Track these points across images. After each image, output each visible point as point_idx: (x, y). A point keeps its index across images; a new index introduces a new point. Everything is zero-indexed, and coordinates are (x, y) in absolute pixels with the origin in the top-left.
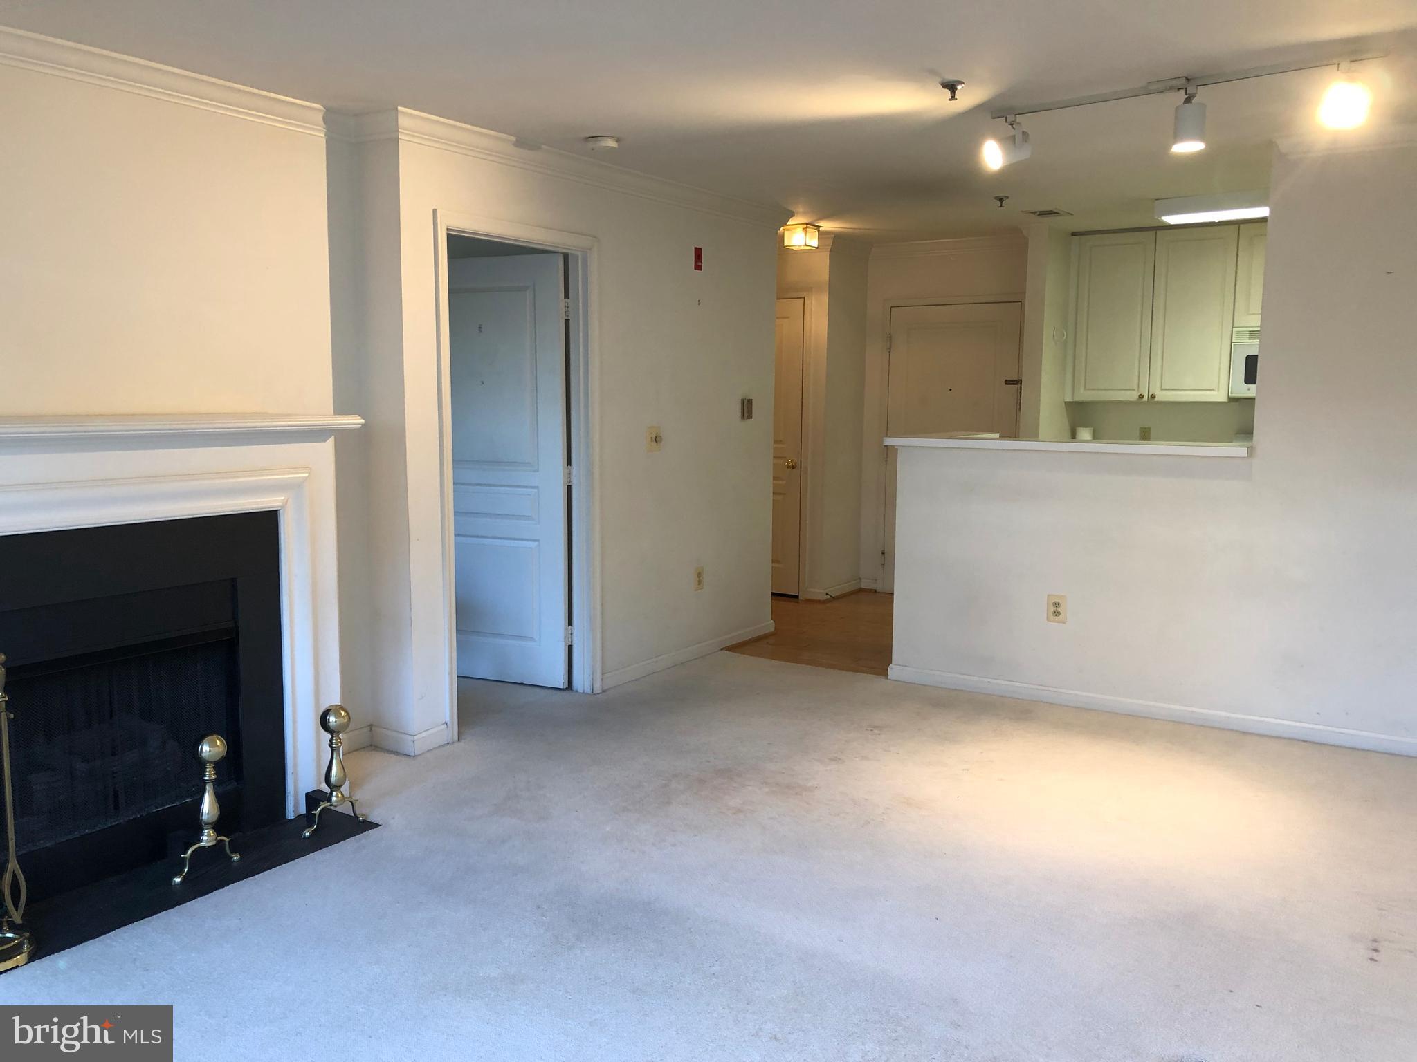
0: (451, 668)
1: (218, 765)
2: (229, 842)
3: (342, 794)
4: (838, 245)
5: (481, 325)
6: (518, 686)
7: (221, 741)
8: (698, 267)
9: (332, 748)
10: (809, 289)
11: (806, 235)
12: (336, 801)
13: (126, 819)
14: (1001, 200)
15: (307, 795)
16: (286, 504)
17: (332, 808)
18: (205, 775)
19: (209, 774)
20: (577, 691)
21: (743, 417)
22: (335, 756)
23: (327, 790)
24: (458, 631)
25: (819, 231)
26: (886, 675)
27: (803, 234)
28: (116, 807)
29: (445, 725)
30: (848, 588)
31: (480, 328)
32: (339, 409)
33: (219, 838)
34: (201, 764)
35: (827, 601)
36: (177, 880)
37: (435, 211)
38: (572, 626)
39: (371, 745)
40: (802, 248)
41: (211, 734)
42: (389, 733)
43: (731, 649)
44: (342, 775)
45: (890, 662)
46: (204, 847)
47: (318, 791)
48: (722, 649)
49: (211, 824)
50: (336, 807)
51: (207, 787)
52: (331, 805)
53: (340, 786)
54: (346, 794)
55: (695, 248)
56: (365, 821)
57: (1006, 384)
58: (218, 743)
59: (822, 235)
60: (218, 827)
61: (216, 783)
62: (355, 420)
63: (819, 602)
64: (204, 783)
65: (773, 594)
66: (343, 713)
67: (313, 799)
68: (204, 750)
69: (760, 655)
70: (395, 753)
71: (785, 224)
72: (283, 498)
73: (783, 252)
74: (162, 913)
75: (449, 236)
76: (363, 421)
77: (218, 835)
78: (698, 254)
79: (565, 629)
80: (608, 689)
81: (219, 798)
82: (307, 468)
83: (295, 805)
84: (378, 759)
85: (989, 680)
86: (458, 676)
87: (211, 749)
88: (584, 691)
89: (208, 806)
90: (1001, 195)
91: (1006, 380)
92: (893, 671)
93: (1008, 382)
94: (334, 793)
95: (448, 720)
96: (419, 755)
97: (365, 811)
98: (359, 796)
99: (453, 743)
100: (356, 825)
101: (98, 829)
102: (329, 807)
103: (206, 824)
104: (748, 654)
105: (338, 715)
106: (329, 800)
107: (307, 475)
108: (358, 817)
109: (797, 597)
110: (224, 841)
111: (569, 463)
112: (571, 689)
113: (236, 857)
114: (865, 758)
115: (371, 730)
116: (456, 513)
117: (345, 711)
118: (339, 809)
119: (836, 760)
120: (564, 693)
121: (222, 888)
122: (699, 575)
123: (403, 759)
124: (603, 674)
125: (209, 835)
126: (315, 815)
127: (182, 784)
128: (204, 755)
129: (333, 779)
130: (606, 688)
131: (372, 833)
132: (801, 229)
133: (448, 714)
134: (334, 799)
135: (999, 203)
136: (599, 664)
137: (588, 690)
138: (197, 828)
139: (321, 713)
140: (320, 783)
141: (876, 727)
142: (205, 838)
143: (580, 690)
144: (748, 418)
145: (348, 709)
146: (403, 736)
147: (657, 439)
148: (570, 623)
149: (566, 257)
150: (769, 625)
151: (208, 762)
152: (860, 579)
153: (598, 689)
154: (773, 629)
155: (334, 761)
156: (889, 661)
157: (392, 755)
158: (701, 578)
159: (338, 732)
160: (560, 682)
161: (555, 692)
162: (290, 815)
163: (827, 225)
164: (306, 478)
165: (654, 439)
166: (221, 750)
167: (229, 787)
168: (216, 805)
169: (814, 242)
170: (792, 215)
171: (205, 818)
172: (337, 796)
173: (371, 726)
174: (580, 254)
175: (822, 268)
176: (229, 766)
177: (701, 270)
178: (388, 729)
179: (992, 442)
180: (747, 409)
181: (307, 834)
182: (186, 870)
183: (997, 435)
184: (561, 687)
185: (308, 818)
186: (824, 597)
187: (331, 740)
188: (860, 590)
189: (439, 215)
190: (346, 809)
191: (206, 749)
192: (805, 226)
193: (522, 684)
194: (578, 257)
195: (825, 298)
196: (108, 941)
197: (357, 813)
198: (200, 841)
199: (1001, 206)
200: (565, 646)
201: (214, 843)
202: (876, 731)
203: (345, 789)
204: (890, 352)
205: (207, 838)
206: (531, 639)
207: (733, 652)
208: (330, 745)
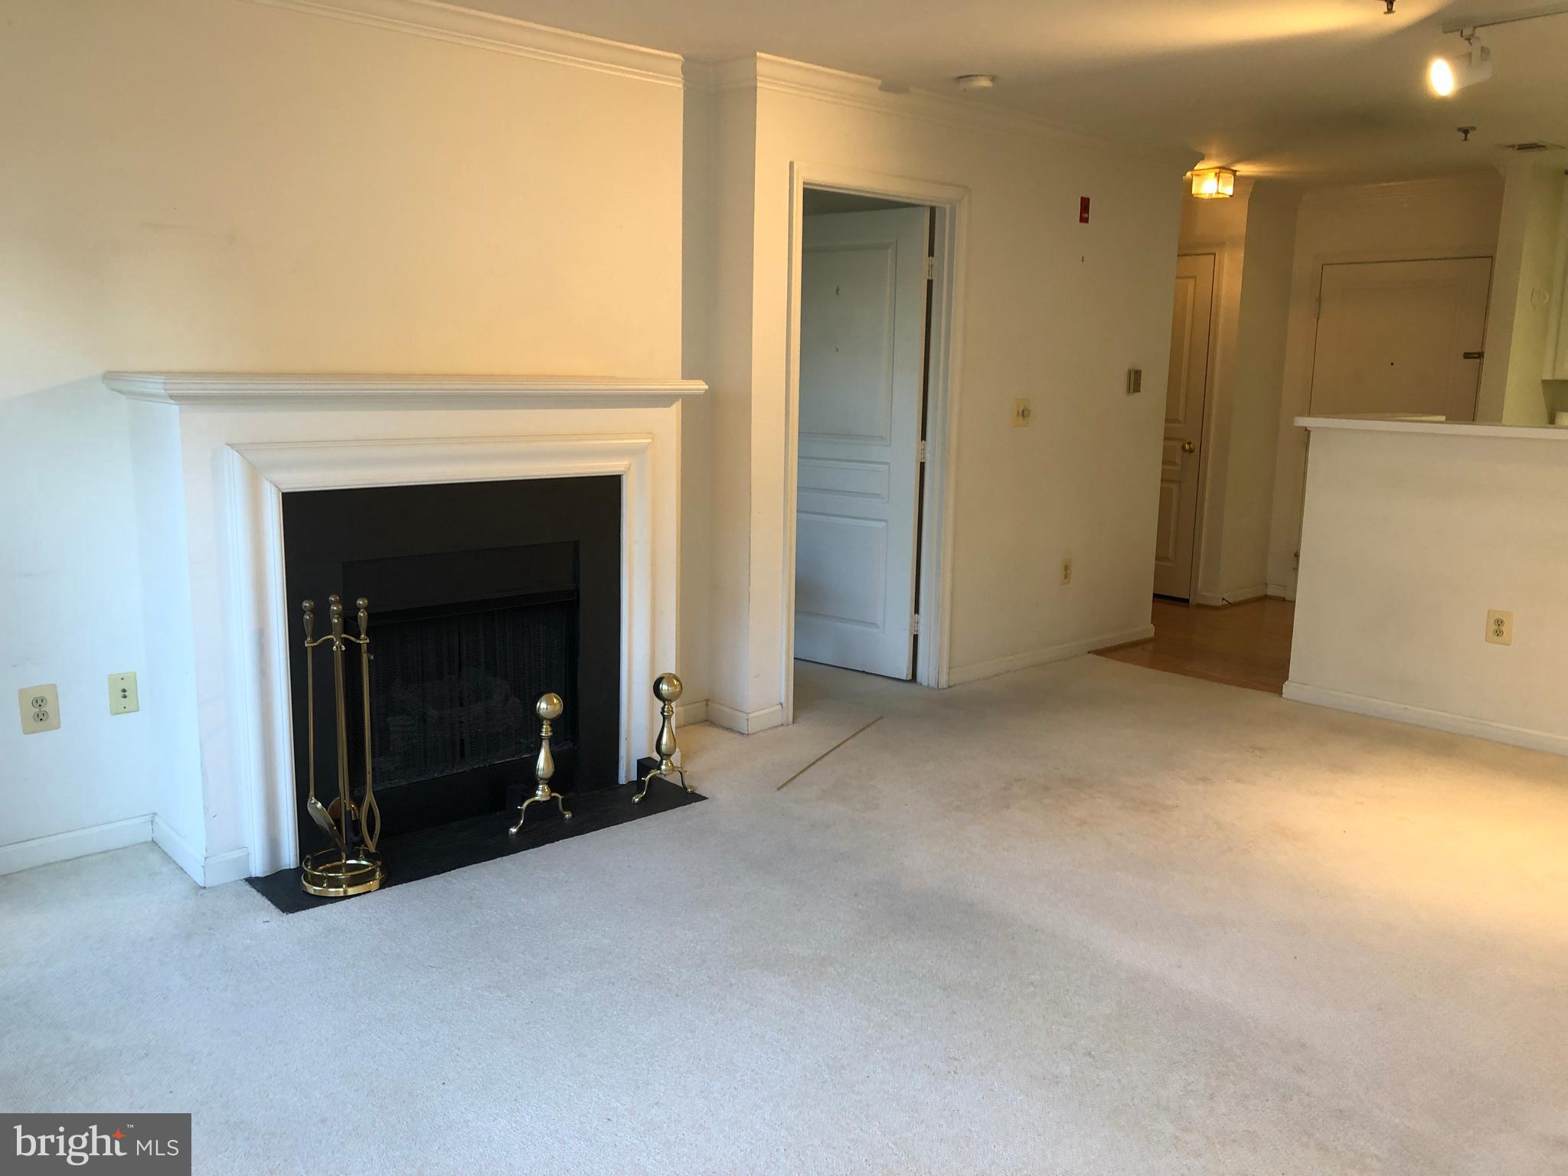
0: (788, 649)
1: (554, 723)
2: (562, 799)
3: (671, 763)
4: (1256, 191)
5: (838, 287)
6: (860, 674)
7: (558, 699)
8: (1084, 219)
9: (663, 715)
10: (1221, 244)
11: (1218, 181)
12: (666, 770)
13: (471, 768)
14: (1466, 132)
15: (638, 761)
16: (629, 469)
17: (663, 777)
18: (541, 732)
19: (546, 731)
20: (921, 684)
21: (1129, 391)
22: (666, 725)
23: (657, 757)
24: (797, 612)
25: (1235, 176)
26: (1280, 693)
27: (1215, 180)
28: (463, 756)
29: (780, 706)
30: (1250, 594)
31: (838, 290)
32: (687, 375)
33: (553, 794)
34: (538, 720)
35: (1224, 607)
36: (514, 830)
37: (791, 164)
38: (918, 614)
39: (706, 720)
40: (1214, 196)
41: (550, 692)
42: (723, 708)
43: (1099, 652)
44: (672, 744)
45: (1287, 678)
46: (538, 801)
47: (649, 759)
48: (1089, 652)
49: (546, 779)
50: (665, 775)
51: (544, 743)
52: (661, 773)
53: (670, 755)
54: (677, 764)
55: (1082, 198)
56: (693, 793)
57: (1464, 358)
58: (555, 701)
59: (1238, 181)
60: (553, 783)
61: (553, 741)
62: (699, 386)
63: (1217, 608)
64: (541, 739)
65: (1155, 595)
66: (675, 682)
67: (644, 766)
68: (542, 707)
69: (1134, 662)
70: (729, 729)
71: (1192, 169)
72: (626, 463)
73: (1190, 202)
74: (498, 859)
75: (805, 190)
76: (706, 387)
77: (552, 792)
78: (1085, 204)
79: (911, 616)
80: (955, 685)
81: (555, 756)
82: (650, 434)
83: (627, 772)
84: (712, 734)
85: (1406, 706)
86: (795, 658)
87: (548, 706)
88: (928, 685)
89: (543, 762)
90: (1465, 125)
91: (1465, 353)
92: (1288, 689)
93: (1467, 356)
94: (664, 761)
95: (783, 701)
96: (753, 734)
97: (694, 784)
98: (691, 768)
99: (788, 725)
100: (684, 796)
101: (445, 774)
102: (660, 776)
103: (541, 779)
104: (1118, 660)
105: (670, 684)
106: (659, 768)
107: (650, 441)
108: (686, 789)
109: (1187, 601)
110: (558, 798)
111: (924, 437)
112: (916, 682)
113: (568, 815)
114: (1238, 780)
115: (707, 704)
116: (799, 488)
117: (678, 680)
118: (667, 779)
119: (1205, 780)
120: (906, 685)
121: (553, 842)
122: (1066, 568)
123: (736, 736)
124: (950, 668)
125: (543, 790)
126: (644, 781)
127: (522, 740)
128: (541, 712)
129: (663, 748)
130: (951, 684)
131: (698, 806)
132: (1213, 174)
133: (783, 693)
134: (663, 767)
135: (1463, 135)
136: (946, 659)
137: (933, 683)
138: (533, 783)
139: (655, 680)
140: (653, 751)
141: (1260, 749)
142: (539, 793)
143: (925, 683)
144: (1134, 392)
145: (681, 681)
146: (738, 713)
147: (1024, 414)
148: (917, 611)
149: (933, 210)
150: (1147, 629)
151: (546, 719)
152: (1266, 584)
153: (943, 683)
154: (1153, 635)
155: (665, 730)
156: (1285, 677)
157: (726, 732)
158: (1068, 571)
159: (670, 701)
160: (904, 672)
161: (897, 683)
162: (622, 780)
163: (1244, 169)
164: (650, 443)
165: (1021, 412)
166: (557, 708)
167: (565, 747)
168: (551, 762)
169: (1228, 190)
170: (1201, 158)
171: (540, 773)
172: (666, 765)
173: (707, 700)
174: (948, 207)
175: (1238, 220)
176: (565, 724)
177: (1088, 222)
178: (721, 704)
179: (1436, 427)
180: (1134, 382)
181: (637, 800)
182: (522, 822)
183: (1443, 418)
184: (905, 678)
185: (638, 785)
186: (1220, 603)
187: (663, 708)
188: (1266, 598)
189: (795, 167)
190: (674, 779)
191: (543, 706)
192: (1218, 170)
193: (864, 672)
194: (945, 210)
195: (1241, 254)
196: (450, 879)
197: (686, 783)
198: (535, 795)
199: (1466, 139)
200: (910, 635)
201: (548, 798)
202: (1258, 753)
203: (676, 758)
204: (1318, 319)
205: (542, 794)
206: (874, 625)
207: (1102, 655)
208: (662, 713)
